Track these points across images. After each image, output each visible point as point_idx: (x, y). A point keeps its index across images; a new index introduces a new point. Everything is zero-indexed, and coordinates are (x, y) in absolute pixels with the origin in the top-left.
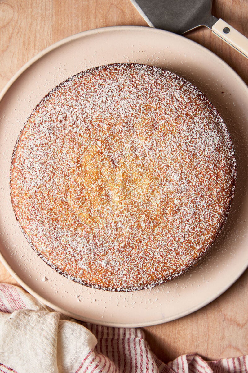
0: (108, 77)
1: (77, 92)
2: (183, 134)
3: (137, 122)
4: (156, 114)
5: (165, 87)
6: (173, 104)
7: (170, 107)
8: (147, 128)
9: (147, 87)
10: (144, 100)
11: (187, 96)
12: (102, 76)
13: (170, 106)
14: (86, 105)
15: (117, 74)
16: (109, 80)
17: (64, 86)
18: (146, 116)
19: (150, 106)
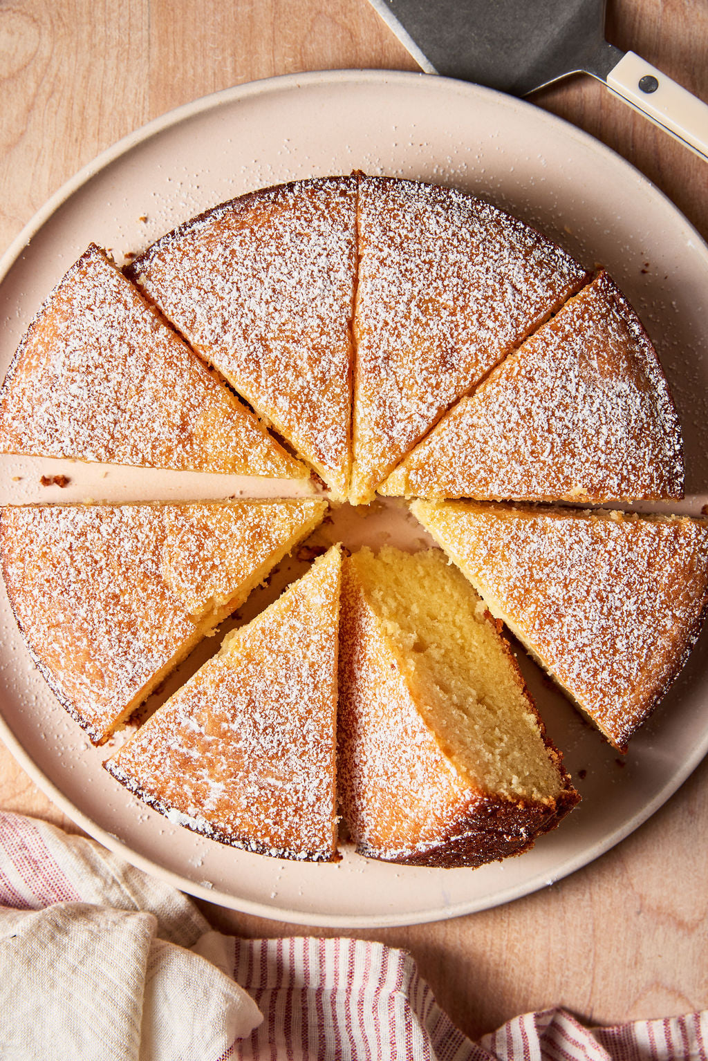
0: (319, 212)
1: (228, 252)
2: (540, 383)
3: (398, 347)
4: (452, 325)
5: (481, 250)
6: (503, 301)
7: (493, 309)
8: (427, 365)
9: (431, 249)
10: (420, 286)
11: (543, 280)
12: (304, 209)
13: (495, 305)
14: (253, 291)
15: (347, 207)
16: (322, 223)
17: (193, 232)
18: (424, 330)
19: (438, 302)
